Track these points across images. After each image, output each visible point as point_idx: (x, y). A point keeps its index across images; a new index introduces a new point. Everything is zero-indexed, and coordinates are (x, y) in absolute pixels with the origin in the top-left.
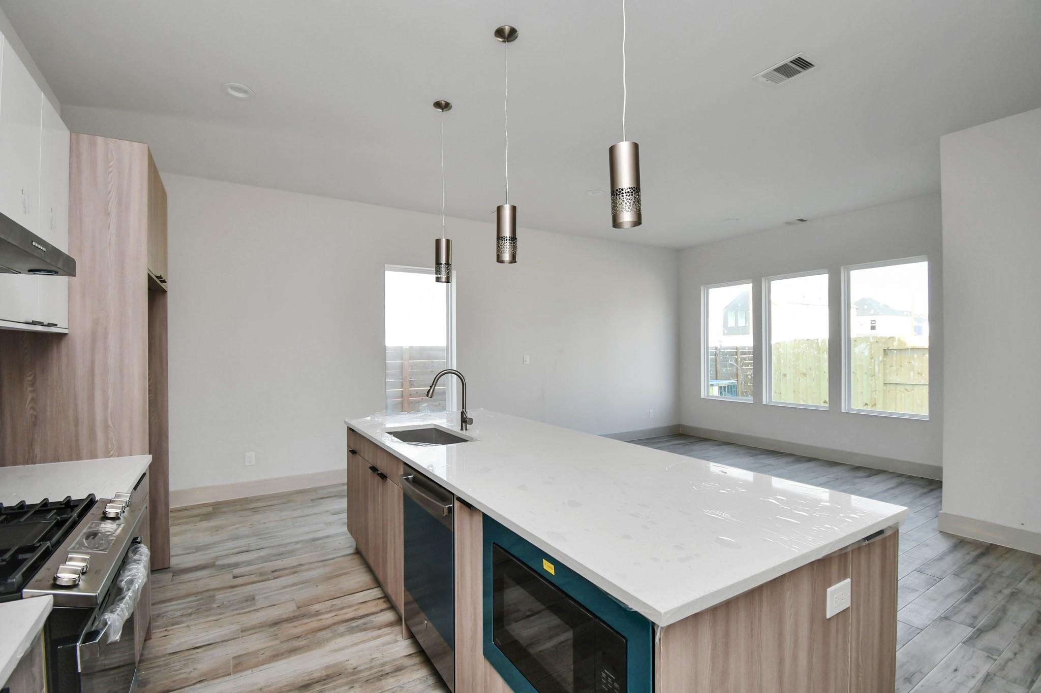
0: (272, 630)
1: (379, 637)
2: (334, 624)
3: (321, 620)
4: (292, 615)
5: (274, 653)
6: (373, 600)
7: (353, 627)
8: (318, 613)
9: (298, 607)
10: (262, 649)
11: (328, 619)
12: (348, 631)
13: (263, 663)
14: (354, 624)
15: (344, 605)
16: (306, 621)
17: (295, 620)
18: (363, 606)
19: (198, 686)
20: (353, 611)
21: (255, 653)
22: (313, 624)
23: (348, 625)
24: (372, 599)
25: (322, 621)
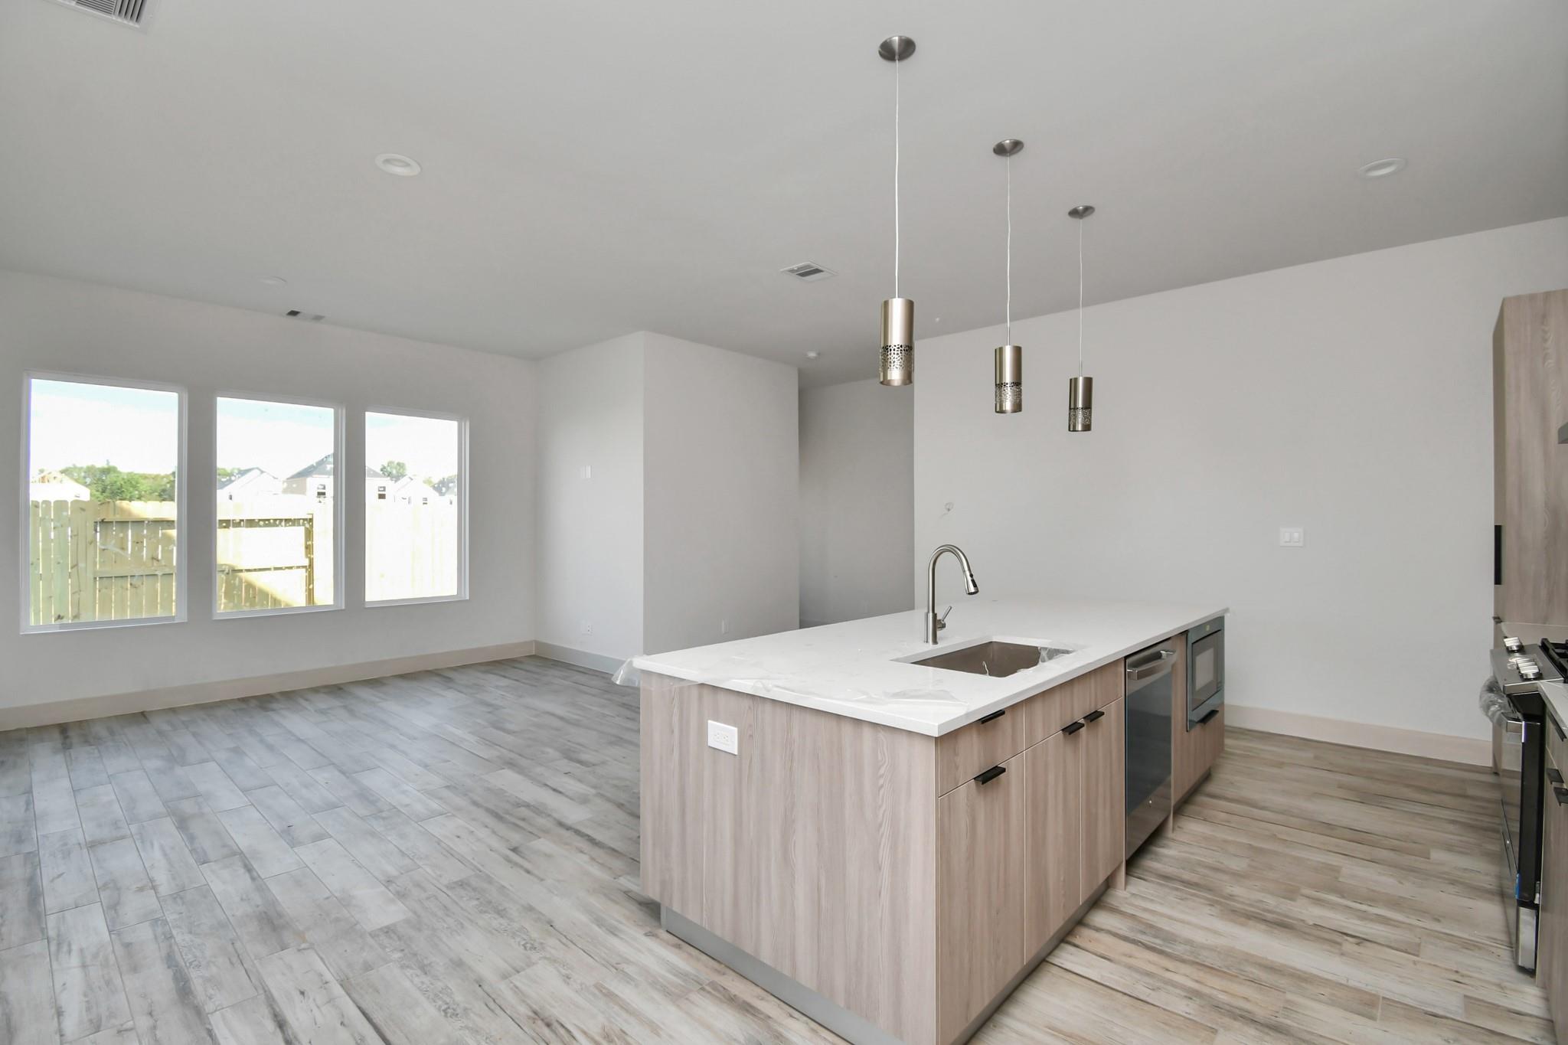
0: (1288, 1022)
1: (1145, 910)
2: (1183, 961)
3: (1197, 981)
4: (1237, 1024)
5: (1303, 984)
6: (1087, 951)
7: (1164, 940)
8: (1192, 994)
9: (1214, 1031)
10: (1320, 1001)
11: (1184, 975)
12: (1175, 941)
13: (1326, 982)
14: (1157, 942)
15: (1137, 976)
16: (1222, 997)
17: (1238, 1012)
18: (1111, 955)
19: (1441, 1012)
20: (1136, 958)
21: (1332, 1003)
22: (1215, 986)
23: (1167, 947)
24: (1087, 953)
25: (1197, 978)
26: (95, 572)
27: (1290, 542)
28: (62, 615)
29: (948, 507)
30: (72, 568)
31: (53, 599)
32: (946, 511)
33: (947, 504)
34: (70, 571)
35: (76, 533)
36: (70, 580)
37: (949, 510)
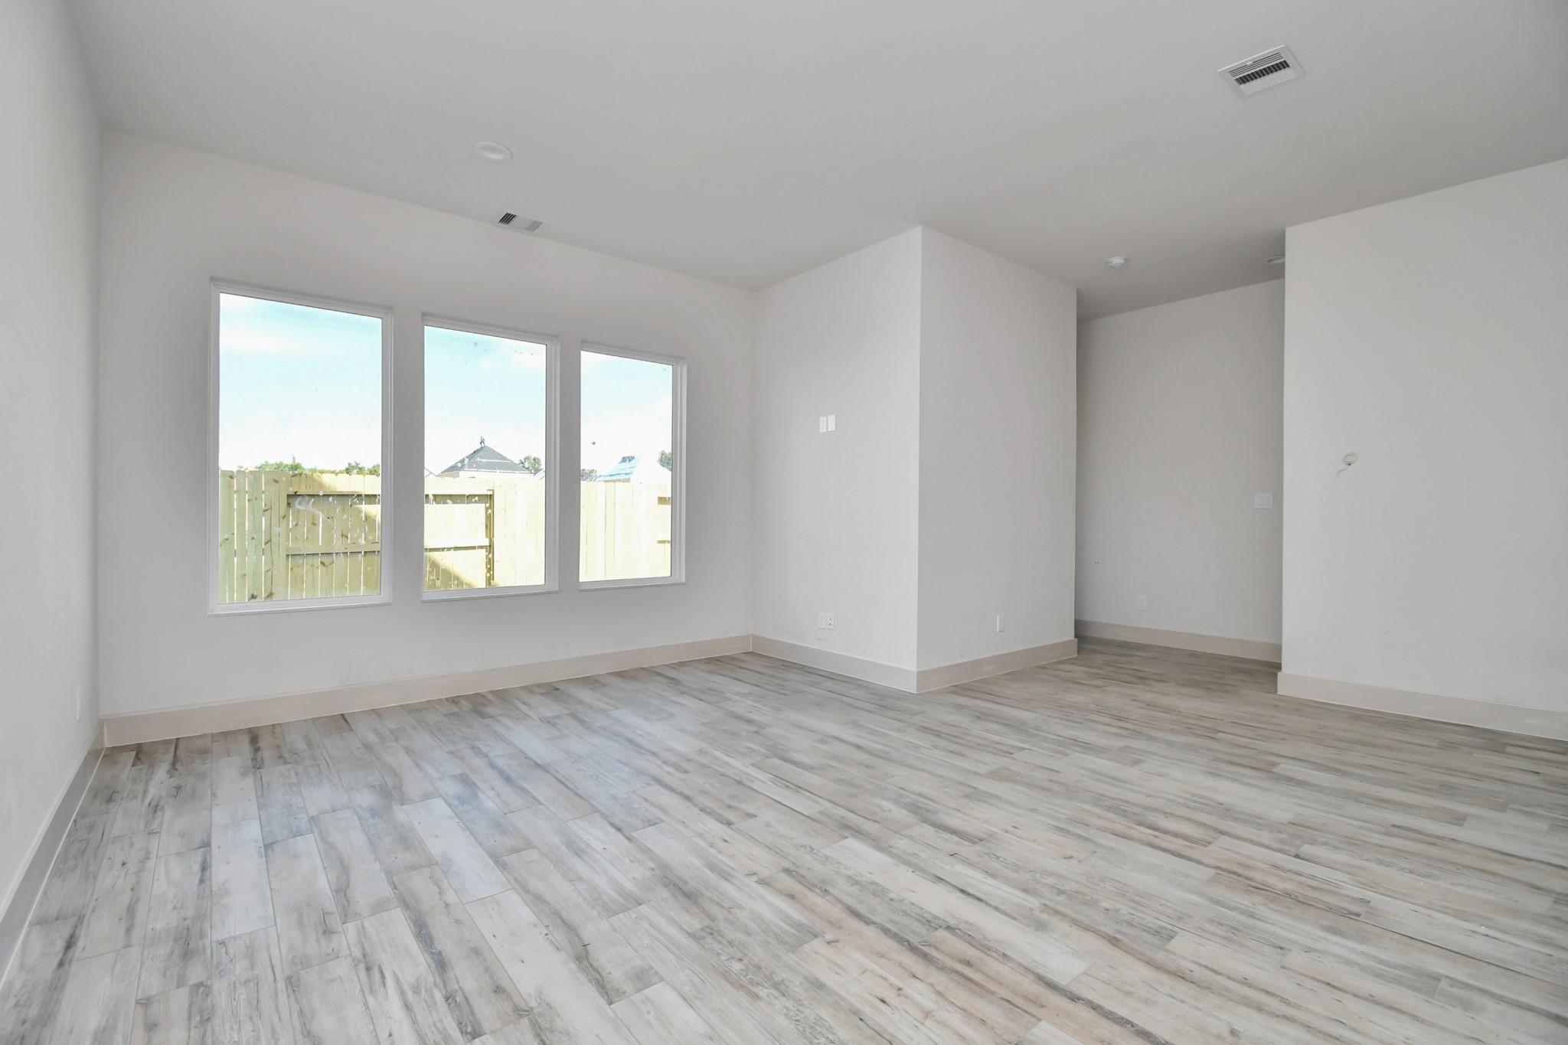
26: (288, 548)
28: (255, 594)
29: (1349, 460)
30: (265, 544)
31: (246, 577)
32: (1346, 466)
33: (1347, 456)
34: (263, 546)
35: (269, 507)
36: (263, 557)
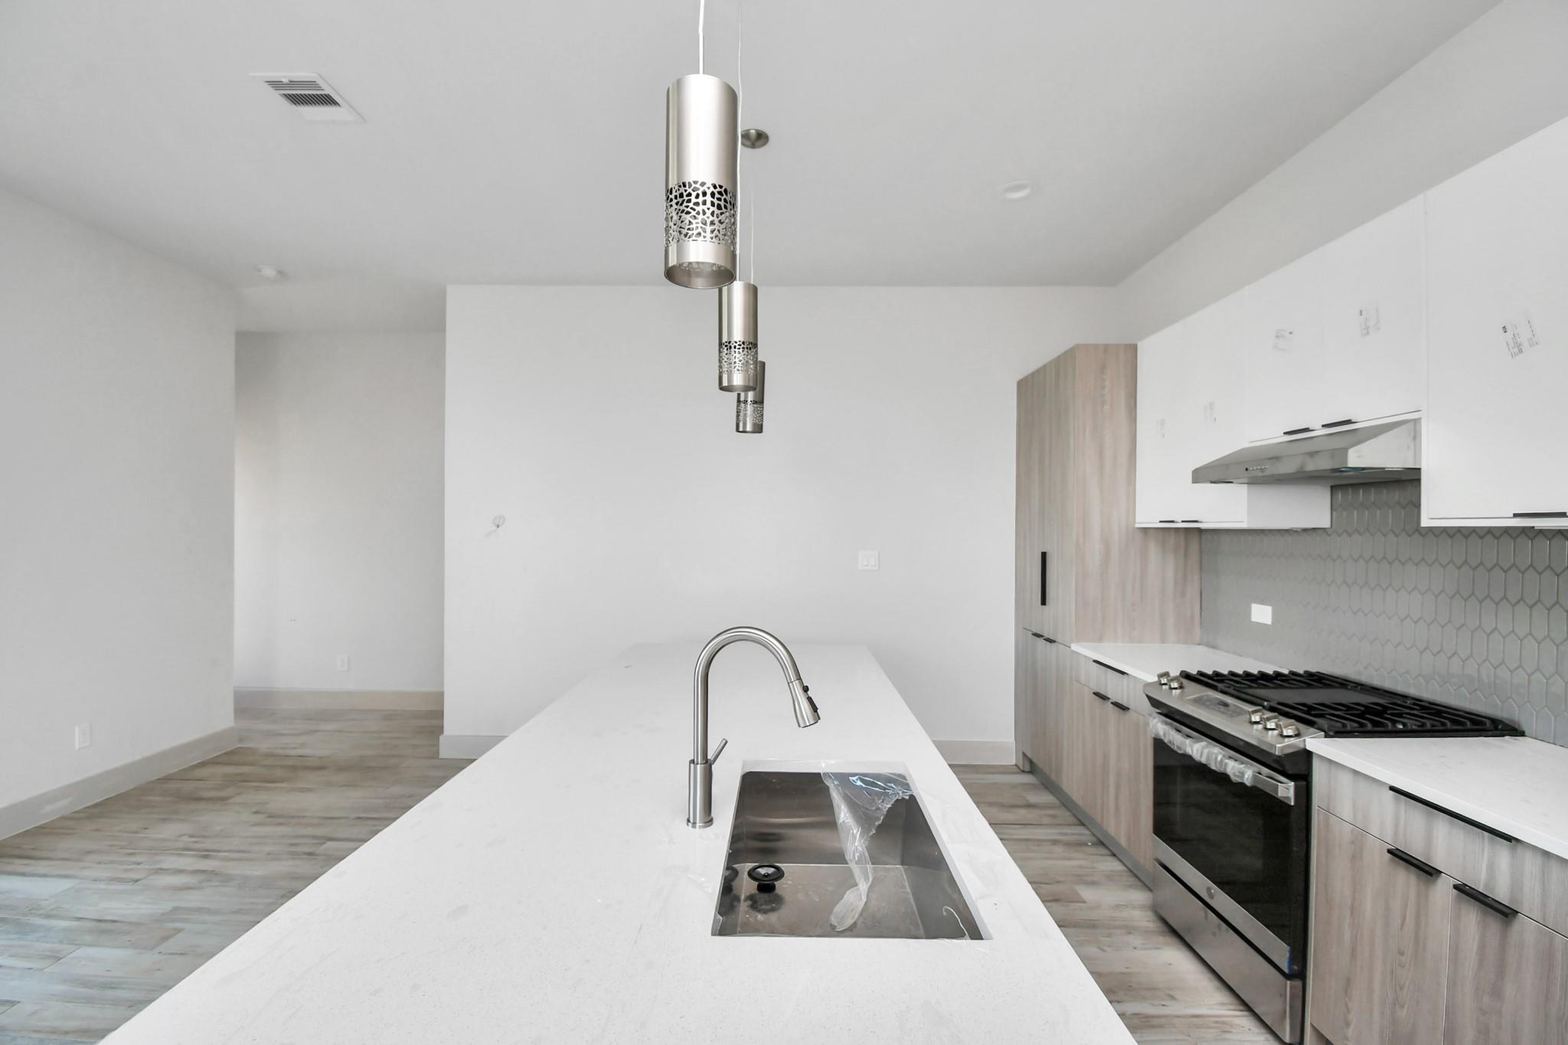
27: (867, 566)
29: (498, 521)
32: (495, 528)
33: (495, 518)
37: (498, 527)
